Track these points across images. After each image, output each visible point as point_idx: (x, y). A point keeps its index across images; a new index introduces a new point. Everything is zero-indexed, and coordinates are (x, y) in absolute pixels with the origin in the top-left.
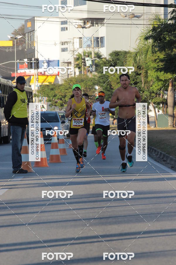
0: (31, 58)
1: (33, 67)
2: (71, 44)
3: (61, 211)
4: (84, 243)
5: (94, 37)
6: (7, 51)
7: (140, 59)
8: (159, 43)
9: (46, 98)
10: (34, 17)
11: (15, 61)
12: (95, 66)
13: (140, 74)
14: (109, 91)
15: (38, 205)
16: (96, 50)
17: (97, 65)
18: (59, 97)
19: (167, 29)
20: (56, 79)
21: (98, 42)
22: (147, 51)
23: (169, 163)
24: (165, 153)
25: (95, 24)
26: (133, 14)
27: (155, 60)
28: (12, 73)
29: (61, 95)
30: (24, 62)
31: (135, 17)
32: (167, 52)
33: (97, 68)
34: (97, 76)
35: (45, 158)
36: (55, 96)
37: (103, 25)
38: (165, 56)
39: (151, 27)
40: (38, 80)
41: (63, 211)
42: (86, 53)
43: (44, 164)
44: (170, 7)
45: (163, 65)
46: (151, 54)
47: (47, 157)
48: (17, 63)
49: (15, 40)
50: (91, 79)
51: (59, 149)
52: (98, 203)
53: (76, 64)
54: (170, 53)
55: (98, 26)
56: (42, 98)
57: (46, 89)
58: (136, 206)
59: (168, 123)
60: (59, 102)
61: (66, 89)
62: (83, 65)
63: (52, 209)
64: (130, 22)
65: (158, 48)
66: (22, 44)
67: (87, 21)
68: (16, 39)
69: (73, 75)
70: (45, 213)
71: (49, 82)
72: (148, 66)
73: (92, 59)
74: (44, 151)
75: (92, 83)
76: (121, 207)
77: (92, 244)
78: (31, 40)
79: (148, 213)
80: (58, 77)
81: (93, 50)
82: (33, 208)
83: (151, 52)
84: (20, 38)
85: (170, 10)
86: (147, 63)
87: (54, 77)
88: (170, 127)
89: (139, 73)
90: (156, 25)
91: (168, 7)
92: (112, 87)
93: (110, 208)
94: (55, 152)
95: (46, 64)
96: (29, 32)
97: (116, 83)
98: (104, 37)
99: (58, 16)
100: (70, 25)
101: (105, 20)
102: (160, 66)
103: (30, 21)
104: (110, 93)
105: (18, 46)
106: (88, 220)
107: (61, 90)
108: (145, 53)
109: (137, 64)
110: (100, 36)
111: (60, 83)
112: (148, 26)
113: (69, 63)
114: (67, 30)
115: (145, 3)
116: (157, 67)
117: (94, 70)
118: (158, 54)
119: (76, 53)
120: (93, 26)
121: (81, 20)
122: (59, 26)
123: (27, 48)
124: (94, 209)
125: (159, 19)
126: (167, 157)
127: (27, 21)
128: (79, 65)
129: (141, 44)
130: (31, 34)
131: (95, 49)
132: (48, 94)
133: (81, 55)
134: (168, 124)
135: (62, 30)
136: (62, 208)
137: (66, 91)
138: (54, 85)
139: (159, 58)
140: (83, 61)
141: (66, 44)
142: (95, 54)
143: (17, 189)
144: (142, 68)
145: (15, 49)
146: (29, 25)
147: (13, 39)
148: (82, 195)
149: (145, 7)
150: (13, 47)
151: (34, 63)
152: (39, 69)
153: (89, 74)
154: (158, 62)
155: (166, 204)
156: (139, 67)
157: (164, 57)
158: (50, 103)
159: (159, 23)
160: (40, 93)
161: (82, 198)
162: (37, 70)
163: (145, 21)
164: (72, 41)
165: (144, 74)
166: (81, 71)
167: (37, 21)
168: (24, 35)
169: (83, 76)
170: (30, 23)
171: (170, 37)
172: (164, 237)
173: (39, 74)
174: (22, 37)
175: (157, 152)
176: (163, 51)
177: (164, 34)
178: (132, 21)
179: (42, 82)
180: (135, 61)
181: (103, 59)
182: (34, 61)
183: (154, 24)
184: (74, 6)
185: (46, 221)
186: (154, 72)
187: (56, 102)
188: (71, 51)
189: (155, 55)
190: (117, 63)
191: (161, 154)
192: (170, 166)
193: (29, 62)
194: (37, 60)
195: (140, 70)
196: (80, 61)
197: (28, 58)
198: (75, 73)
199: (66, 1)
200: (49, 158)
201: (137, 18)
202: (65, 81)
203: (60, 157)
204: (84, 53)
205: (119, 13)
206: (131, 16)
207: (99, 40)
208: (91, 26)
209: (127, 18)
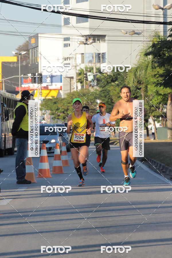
0: (35, 73)
1: (37, 82)
2: (73, 60)
3: (63, 221)
4: (86, 251)
5: (95, 53)
6: (12, 66)
7: (140, 75)
8: (158, 59)
9: (49, 112)
10: (38, 34)
11: (20, 76)
12: (96, 81)
13: (141, 88)
14: (110, 105)
16: (98, 65)
17: (98, 80)
18: (61, 110)
19: (166, 45)
20: (59, 93)
21: (99, 57)
22: (147, 67)
23: (168, 175)
24: (164, 165)
25: (96, 40)
26: (134, 31)
27: (155, 75)
28: (16, 87)
29: (64, 109)
30: (28, 76)
31: (135, 33)
32: (167, 68)
33: (99, 83)
34: (98, 90)
35: (48, 169)
36: (58, 109)
37: (105, 41)
38: (165, 72)
39: (151, 44)
40: (41, 94)
41: (65, 221)
42: (87, 68)
43: (47, 175)
44: (169, 25)
45: (163, 80)
46: (151, 69)
47: (50, 169)
48: (21, 77)
49: (20, 56)
50: (93, 93)
51: (61, 161)
52: (100, 213)
53: (78, 79)
54: (169, 69)
55: (100, 42)
56: (45, 111)
57: (49, 103)
58: (136, 216)
59: (168, 135)
60: (62, 115)
61: (69, 103)
62: (85, 80)
63: (55, 219)
64: (130, 39)
65: (157, 64)
66: (26, 60)
67: (89, 38)
68: (20, 54)
69: (75, 90)
70: (48, 222)
71: (52, 96)
72: (148, 81)
73: (94, 74)
74: (47, 162)
75: (93, 97)
76: (121, 216)
77: (93, 252)
78: (35, 56)
79: (148, 223)
80: (61, 91)
81: (95, 66)
82: (36, 217)
83: (151, 68)
84: (24, 54)
85: (169, 27)
86: (146, 78)
87: (57, 91)
88: (169, 139)
89: (139, 88)
90: (156, 41)
91: (167, 24)
92: (113, 101)
93: (111, 217)
94: (57, 163)
95: (49, 80)
96: (33, 48)
97: (117, 97)
98: (105, 53)
99: (61, 33)
100: (72, 41)
101: (107, 37)
102: (159, 81)
103: (34, 38)
104: (111, 107)
105: (22, 62)
106: (89, 229)
107: (64, 104)
108: (145, 68)
109: (137, 79)
110: (101, 52)
111: (63, 97)
112: (148, 42)
113: (72, 78)
114: (69, 46)
115: (145, 20)
116: (156, 82)
117: (95, 85)
118: (158, 69)
119: (78, 68)
120: (95, 42)
121: (83, 36)
122: (62, 43)
123: (31, 63)
124: (95, 219)
125: (159, 36)
126: (167, 169)
127: (30, 38)
128: (81, 80)
129: (141, 59)
130: (34, 50)
131: (96, 64)
132: (51, 108)
133: (83, 70)
134: (167, 137)
135: (64, 47)
136: (64, 218)
137: (68, 105)
138: (57, 98)
139: (159, 73)
140: (85, 76)
141: (68, 59)
142: (97, 69)
143: (21, 199)
144: (142, 83)
145: (20, 64)
146: (33, 41)
147: (17, 55)
148: (84, 205)
149: (145, 24)
150: (17, 63)
151: (38, 78)
152: (42, 83)
153: (90, 88)
154: (157, 78)
155: (165, 214)
156: (139, 82)
157: (163, 72)
158: (53, 116)
159: (158, 40)
160: (44, 107)
161: (83, 208)
162: (41, 85)
163: (145, 38)
164: (74, 56)
165: (144, 88)
166: (83, 85)
167: (41, 38)
168: (28, 51)
169: (85, 90)
170: (34, 39)
171: (169, 53)
172: (163, 246)
173: (42, 88)
174: (26, 53)
175: (156, 164)
176: (163, 67)
177: (163, 50)
178: (133, 38)
179: (45, 96)
180: (135, 76)
181: (104, 74)
182: (38, 75)
183: (154, 40)
184: (77, 23)
185: (49, 230)
186: (153, 87)
187: (59, 116)
188: (74, 66)
189: (154, 70)
190: (118, 78)
191: (160, 165)
192: (170, 177)
193: (33, 76)
194: (41, 75)
195: (140, 85)
196: (82, 76)
197: (32, 73)
198: (77, 88)
199: (69, 18)
200: (52, 169)
201: (137, 35)
202: (68, 95)
203: (63, 168)
204: (86, 68)
205: (120, 30)
206: (131, 33)
207: (101, 56)
208: (92, 43)
209: (128, 35)
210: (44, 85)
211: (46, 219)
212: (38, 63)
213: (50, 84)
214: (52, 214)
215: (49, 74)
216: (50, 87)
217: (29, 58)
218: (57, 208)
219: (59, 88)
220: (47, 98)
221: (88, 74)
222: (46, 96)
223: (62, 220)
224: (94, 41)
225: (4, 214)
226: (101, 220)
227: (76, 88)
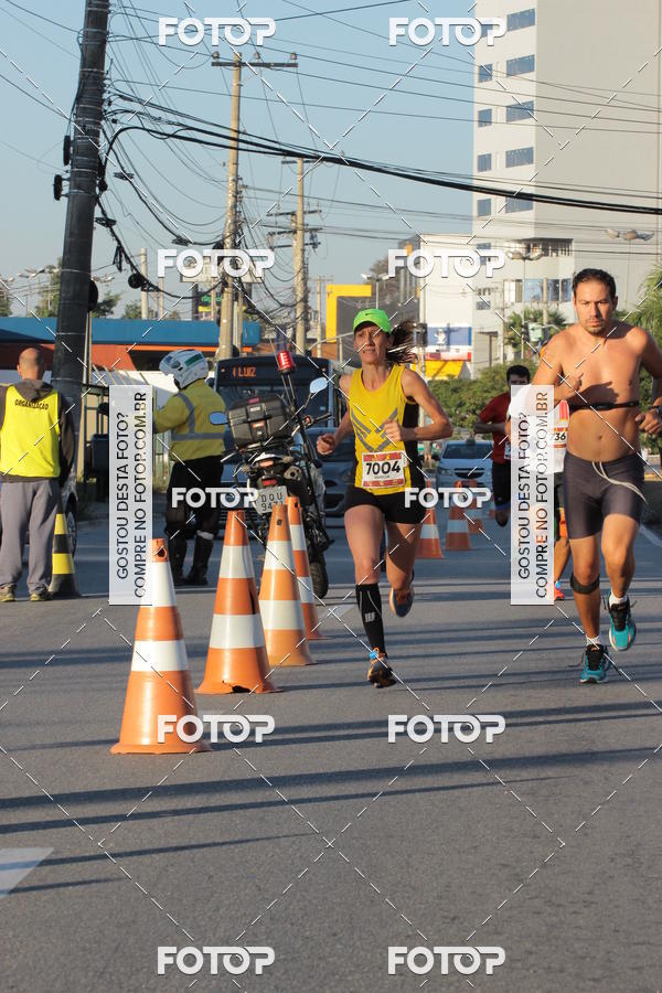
2: (498, 294)
5: (547, 280)
10: (419, 235)
15: (418, 642)
16: (553, 307)
20: (464, 368)
25: (550, 251)
26: (634, 232)
29: (475, 404)
31: (638, 237)
35: (436, 540)
36: (461, 405)
37: (569, 253)
42: (529, 313)
47: (441, 538)
49: (377, 284)
53: (507, 336)
55: (557, 255)
57: (442, 390)
61: (486, 391)
62: (524, 339)
64: (626, 248)
66: (391, 292)
67: (535, 245)
68: (378, 280)
69: (501, 361)
71: (448, 376)
73: (544, 327)
78: (411, 285)
80: (468, 364)
81: (546, 308)
84: (387, 280)
87: (461, 364)
94: (457, 527)
95: (442, 338)
101: (573, 244)
103: (410, 244)
105: (382, 297)
107: (475, 393)
110: (561, 277)
111: (472, 378)
113: (495, 334)
119: (508, 313)
120: (546, 255)
121: (520, 241)
123: (402, 300)
127: (403, 243)
128: (514, 339)
129: (651, 295)
131: (549, 304)
133: (519, 316)
136: (469, 650)
137: (485, 395)
138: (460, 380)
140: (523, 330)
141: (487, 293)
142: (550, 315)
145: (377, 303)
147: (372, 281)
148: (515, 622)
150: (372, 298)
151: (418, 333)
152: (427, 346)
162: (424, 349)
164: (500, 287)
166: (518, 352)
167: (426, 243)
168: (397, 272)
170: (410, 246)
173: (428, 357)
174: (393, 277)
178: (632, 246)
179: (433, 375)
184: (507, 212)
187: (464, 419)
188: (498, 308)
194: (424, 326)
196: (516, 331)
198: (505, 357)
199: (489, 200)
200: (444, 540)
201: (642, 241)
202: (485, 373)
203: (469, 537)
204: (526, 313)
205: (603, 229)
206: (629, 236)
207: (560, 285)
208: (541, 256)
209: (621, 239)
210: (431, 349)
211: (429, 651)
212: (419, 300)
213: (445, 347)
214: (442, 640)
215: (445, 325)
216: (444, 355)
217: (398, 288)
218: (454, 627)
219: (466, 358)
220: (437, 378)
221: (531, 326)
222: (435, 375)
223: (465, 654)
224: (545, 253)
225: (335, 637)
226: (552, 655)
227: (502, 358)
